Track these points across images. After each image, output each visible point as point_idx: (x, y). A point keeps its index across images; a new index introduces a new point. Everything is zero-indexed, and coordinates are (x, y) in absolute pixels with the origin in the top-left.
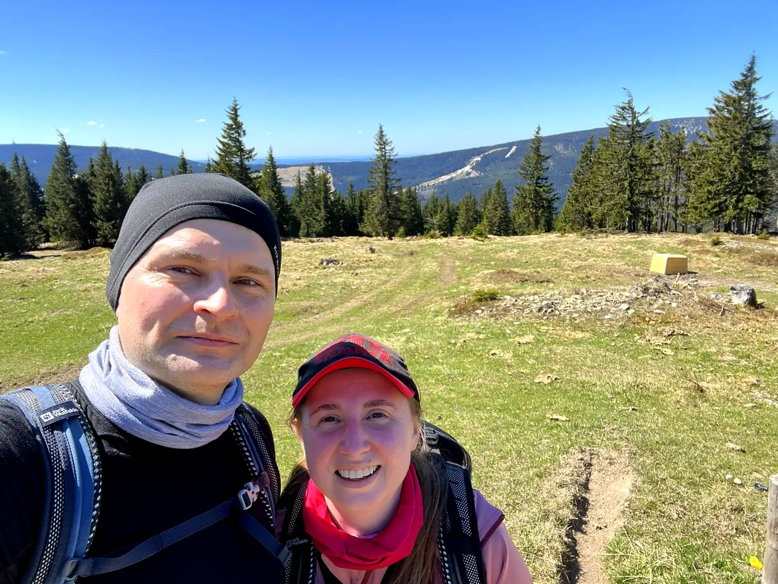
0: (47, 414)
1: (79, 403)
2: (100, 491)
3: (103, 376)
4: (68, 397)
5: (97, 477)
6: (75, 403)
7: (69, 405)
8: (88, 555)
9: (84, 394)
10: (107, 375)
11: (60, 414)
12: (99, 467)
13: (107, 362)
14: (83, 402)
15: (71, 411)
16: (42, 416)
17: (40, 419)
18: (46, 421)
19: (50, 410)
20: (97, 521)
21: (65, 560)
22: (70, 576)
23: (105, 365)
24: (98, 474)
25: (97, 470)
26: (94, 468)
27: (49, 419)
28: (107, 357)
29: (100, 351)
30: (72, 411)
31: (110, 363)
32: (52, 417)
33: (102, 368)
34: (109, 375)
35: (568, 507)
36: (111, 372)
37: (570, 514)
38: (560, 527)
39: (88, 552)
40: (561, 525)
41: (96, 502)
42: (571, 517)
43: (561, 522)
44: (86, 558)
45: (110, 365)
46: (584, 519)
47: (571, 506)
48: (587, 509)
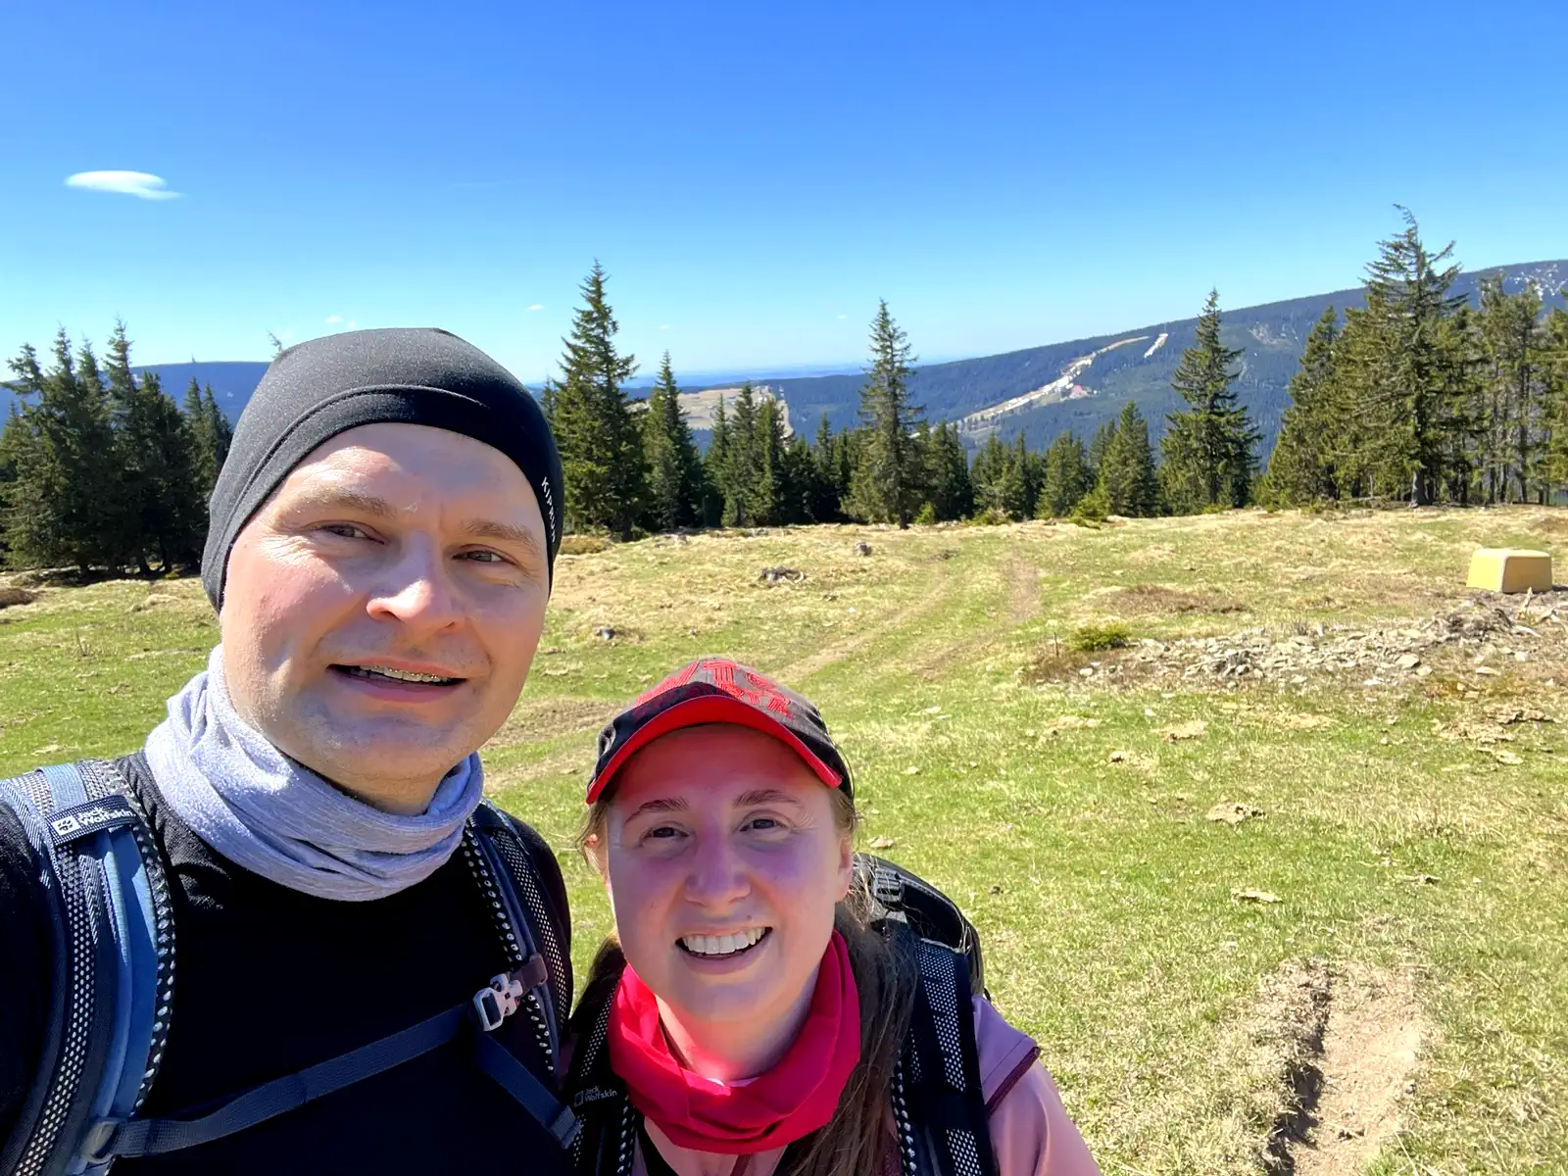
0: (67, 819)
1: (139, 799)
2: (170, 981)
3: (189, 743)
4: (116, 785)
5: (164, 952)
6: (128, 800)
7: (117, 802)
8: (141, 1113)
9: (152, 781)
10: (197, 740)
11: (92, 821)
12: (169, 931)
13: (199, 715)
14: (146, 799)
15: (117, 814)
16: (55, 825)
17: (51, 829)
18: (62, 833)
20: (163, 1043)
21: (91, 1121)
23: (195, 721)
25: (164, 939)
27: (70, 830)
28: (202, 703)
29: (190, 693)
30: (119, 814)
31: (205, 718)
32: (76, 826)
33: (190, 727)
34: (200, 743)
35: (1275, 1088)
36: (204, 737)
37: (1278, 1103)
38: (1256, 1129)
39: (141, 1106)
40: (1259, 1126)
41: (160, 1004)
42: (1281, 1110)
43: (1259, 1119)
44: (139, 1116)
45: (205, 722)
46: (1312, 1114)
47: (1282, 1086)
48: (1318, 1095)
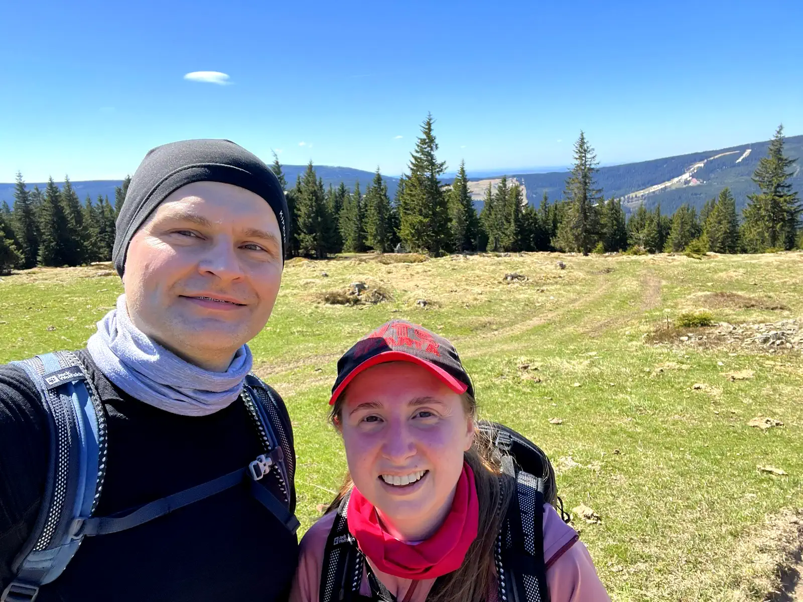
0: (53, 377)
2: (105, 452)
3: (110, 341)
4: (76, 362)
5: (102, 439)
8: (94, 515)
9: (92, 360)
10: (113, 340)
11: (65, 378)
12: (104, 429)
13: (113, 328)
14: (89, 368)
15: (76, 375)
16: (47, 380)
17: (45, 381)
18: (51, 383)
19: (55, 373)
20: (102, 481)
21: (72, 519)
22: (76, 535)
23: (112, 331)
24: (104, 435)
25: (102, 432)
26: (99, 430)
27: (54, 382)
28: (114, 323)
29: (108, 319)
30: (78, 375)
31: (116, 329)
32: (57, 380)
33: (109, 334)
34: (116, 340)
36: (117, 338)
37: (769, 586)
39: (94, 511)
41: (101, 463)
44: (93, 517)
45: (117, 332)
